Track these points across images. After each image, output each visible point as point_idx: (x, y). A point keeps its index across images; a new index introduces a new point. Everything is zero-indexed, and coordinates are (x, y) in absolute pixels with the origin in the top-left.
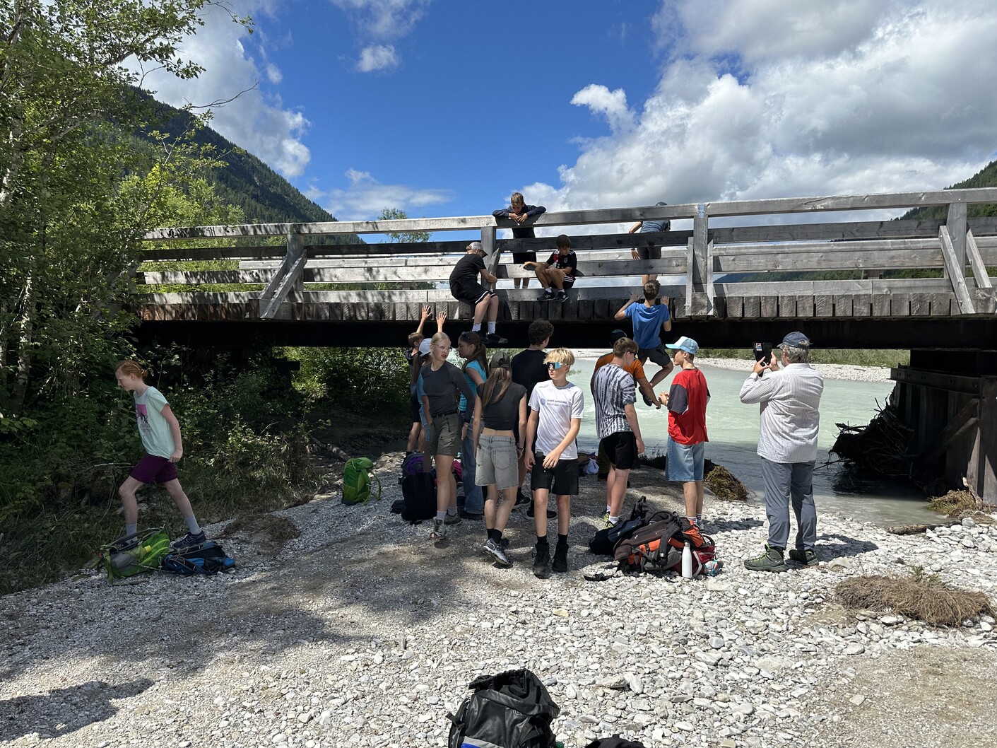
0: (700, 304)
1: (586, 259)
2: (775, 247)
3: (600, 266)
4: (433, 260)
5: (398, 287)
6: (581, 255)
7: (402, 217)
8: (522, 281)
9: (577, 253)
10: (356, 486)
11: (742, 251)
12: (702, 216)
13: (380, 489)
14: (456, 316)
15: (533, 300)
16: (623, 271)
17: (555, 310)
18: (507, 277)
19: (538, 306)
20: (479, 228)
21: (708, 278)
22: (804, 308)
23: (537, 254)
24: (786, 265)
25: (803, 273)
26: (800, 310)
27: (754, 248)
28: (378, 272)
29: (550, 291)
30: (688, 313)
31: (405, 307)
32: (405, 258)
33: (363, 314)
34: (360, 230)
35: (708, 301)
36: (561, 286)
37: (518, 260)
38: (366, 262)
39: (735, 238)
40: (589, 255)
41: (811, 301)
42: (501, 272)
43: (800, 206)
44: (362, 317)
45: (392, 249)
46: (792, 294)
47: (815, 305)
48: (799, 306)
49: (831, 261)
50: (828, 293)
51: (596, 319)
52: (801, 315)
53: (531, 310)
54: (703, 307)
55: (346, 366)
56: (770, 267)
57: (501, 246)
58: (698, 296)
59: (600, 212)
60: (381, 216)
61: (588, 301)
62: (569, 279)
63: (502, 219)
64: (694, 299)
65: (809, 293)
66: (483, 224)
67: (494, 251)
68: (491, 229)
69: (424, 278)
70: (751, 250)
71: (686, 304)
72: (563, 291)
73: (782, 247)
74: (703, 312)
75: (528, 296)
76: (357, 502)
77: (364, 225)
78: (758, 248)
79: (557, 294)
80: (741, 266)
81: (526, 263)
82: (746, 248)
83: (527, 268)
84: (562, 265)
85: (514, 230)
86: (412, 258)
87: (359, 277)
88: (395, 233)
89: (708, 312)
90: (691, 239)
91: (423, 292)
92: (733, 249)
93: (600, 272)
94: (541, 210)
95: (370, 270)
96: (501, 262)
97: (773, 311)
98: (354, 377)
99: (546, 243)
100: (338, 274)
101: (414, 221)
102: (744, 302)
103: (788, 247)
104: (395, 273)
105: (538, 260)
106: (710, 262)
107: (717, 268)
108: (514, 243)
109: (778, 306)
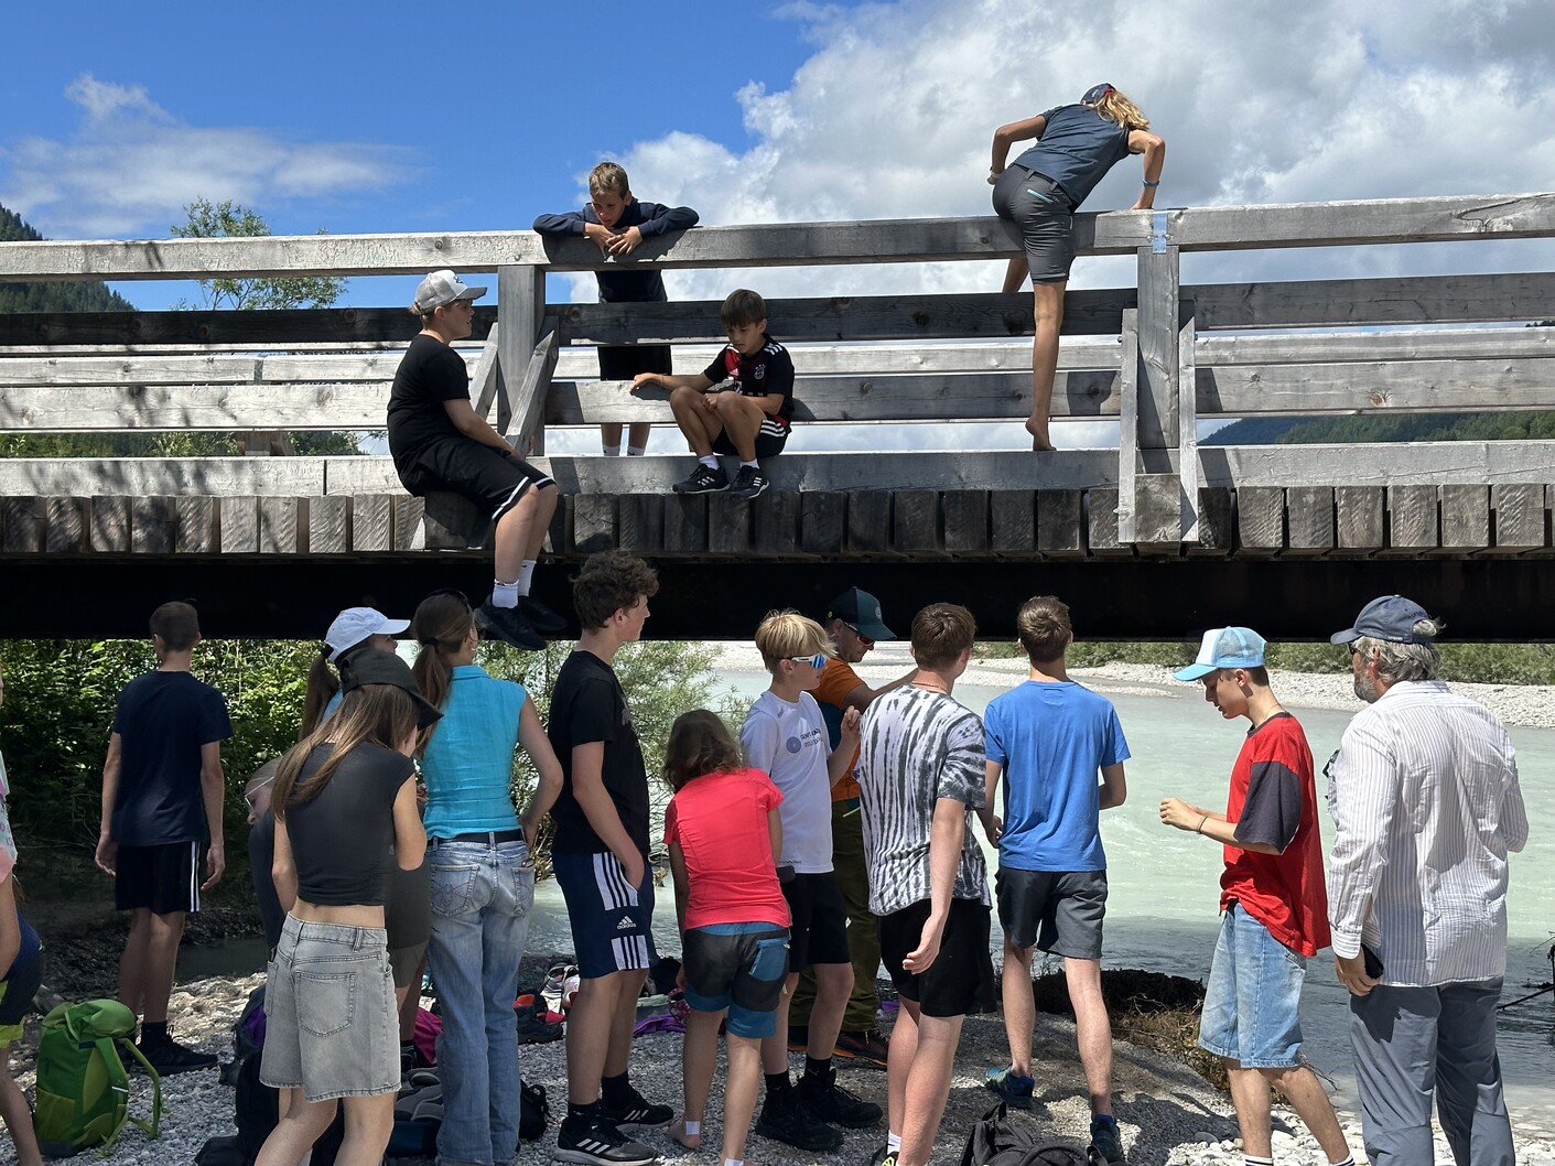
0: (1160, 508)
1: (822, 367)
2: (1375, 341)
3: (863, 391)
4: (346, 364)
5: (233, 446)
6: (807, 357)
7: (251, 230)
8: (626, 434)
9: (793, 349)
10: (77, 1093)
11: (1283, 350)
12: (1160, 246)
13: (158, 1103)
14: (418, 541)
15: (659, 491)
16: (933, 407)
17: (728, 521)
18: (578, 420)
19: (677, 511)
20: (492, 269)
21: (1184, 430)
22: (1461, 524)
23: (675, 351)
24: (1408, 393)
25: (1459, 416)
26: (1449, 528)
27: (1316, 342)
28: (164, 398)
29: (712, 464)
30: (1126, 536)
31: (250, 509)
32: (255, 357)
33: (114, 533)
34: (106, 266)
35: (1184, 499)
36: (748, 448)
37: (615, 365)
38: (127, 369)
39: (1257, 315)
40: (832, 355)
41: (1480, 500)
42: (557, 404)
43: (1443, 221)
44: (109, 542)
45: (211, 329)
46: (1425, 480)
47: (1492, 514)
48: (1448, 515)
49: (1535, 383)
50: (1529, 478)
51: (854, 552)
52: (1452, 543)
53: (654, 521)
54: (1168, 516)
55: (52, 701)
56: (1361, 402)
57: (559, 324)
58: (1154, 485)
59: (861, 229)
60: (185, 223)
61: (830, 496)
62: (772, 429)
63: (563, 241)
64: (1143, 494)
65: (1476, 477)
66: (503, 255)
67: (538, 338)
68: (529, 272)
69: (316, 419)
70: (1306, 350)
71: (1120, 509)
72: (754, 464)
73: (1397, 341)
74: (1168, 532)
75: (644, 480)
76: (82, 1147)
77: (120, 253)
78: (1326, 342)
79: (733, 474)
80: (1276, 398)
81: (639, 378)
82: (1292, 343)
83: (643, 392)
84: (750, 386)
85: (605, 279)
86: (279, 358)
87: (101, 414)
88: (227, 279)
89: (1184, 532)
90: (1130, 315)
91: (312, 465)
92: (1255, 345)
93: (865, 408)
94: (684, 220)
95: (137, 391)
96: (561, 371)
97: (1370, 529)
98: (80, 736)
99: (699, 319)
100: (33, 407)
101: (286, 244)
102: (1287, 503)
103: (1415, 340)
104: (221, 404)
105: (678, 368)
106: (1188, 382)
107: (1208, 401)
108: (602, 316)
109: (1386, 515)
